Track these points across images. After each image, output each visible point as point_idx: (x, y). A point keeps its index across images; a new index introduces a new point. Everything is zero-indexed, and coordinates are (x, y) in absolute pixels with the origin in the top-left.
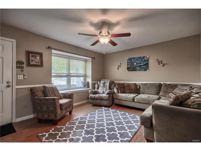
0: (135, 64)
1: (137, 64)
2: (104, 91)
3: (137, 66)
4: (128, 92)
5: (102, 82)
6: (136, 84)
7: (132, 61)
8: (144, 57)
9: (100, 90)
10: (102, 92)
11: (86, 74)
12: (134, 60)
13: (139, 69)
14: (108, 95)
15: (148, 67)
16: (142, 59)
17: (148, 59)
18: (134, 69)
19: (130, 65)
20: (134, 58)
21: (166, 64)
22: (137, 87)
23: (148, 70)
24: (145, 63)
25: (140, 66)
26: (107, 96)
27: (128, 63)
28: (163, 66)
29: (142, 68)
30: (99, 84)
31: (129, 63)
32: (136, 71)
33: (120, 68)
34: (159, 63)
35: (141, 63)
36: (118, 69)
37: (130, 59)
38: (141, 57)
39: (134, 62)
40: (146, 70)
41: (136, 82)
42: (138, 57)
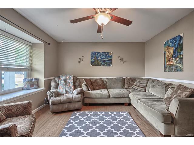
0: (99, 58)
1: (101, 59)
2: (67, 89)
3: (101, 61)
4: (97, 88)
5: (62, 78)
6: (102, 79)
7: (96, 55)
8: (108, 53)
9: (61, 89)
10: (64, 92)
11: (32, 67)
12: (99, 55)
13: (103, 64)
14: (80, 95)
15: (112, 63)
16: (106, 55)
17: (112, 56)
18: (98, 64)
19: (94, 59)
20: (98, 53)
21: (125, 61)
22: (104, 83)
23: (111, 66)
24: (109, 59)
25: (104, 61)
26: (79, 97)
27: (91, 56)
28: (123, 63)
29: (106, 64)
30: (57, 81)
31: (93, 57)
32: (100, 66)
33: (82, 62)
34: (120, 60)
35: (105, 59)
36: (79, 63)
37: (94, 53)
38: (105, 53)
39: (99, 57)
40: (109, 66)
41: (102, 77)
42: (102, 52)
